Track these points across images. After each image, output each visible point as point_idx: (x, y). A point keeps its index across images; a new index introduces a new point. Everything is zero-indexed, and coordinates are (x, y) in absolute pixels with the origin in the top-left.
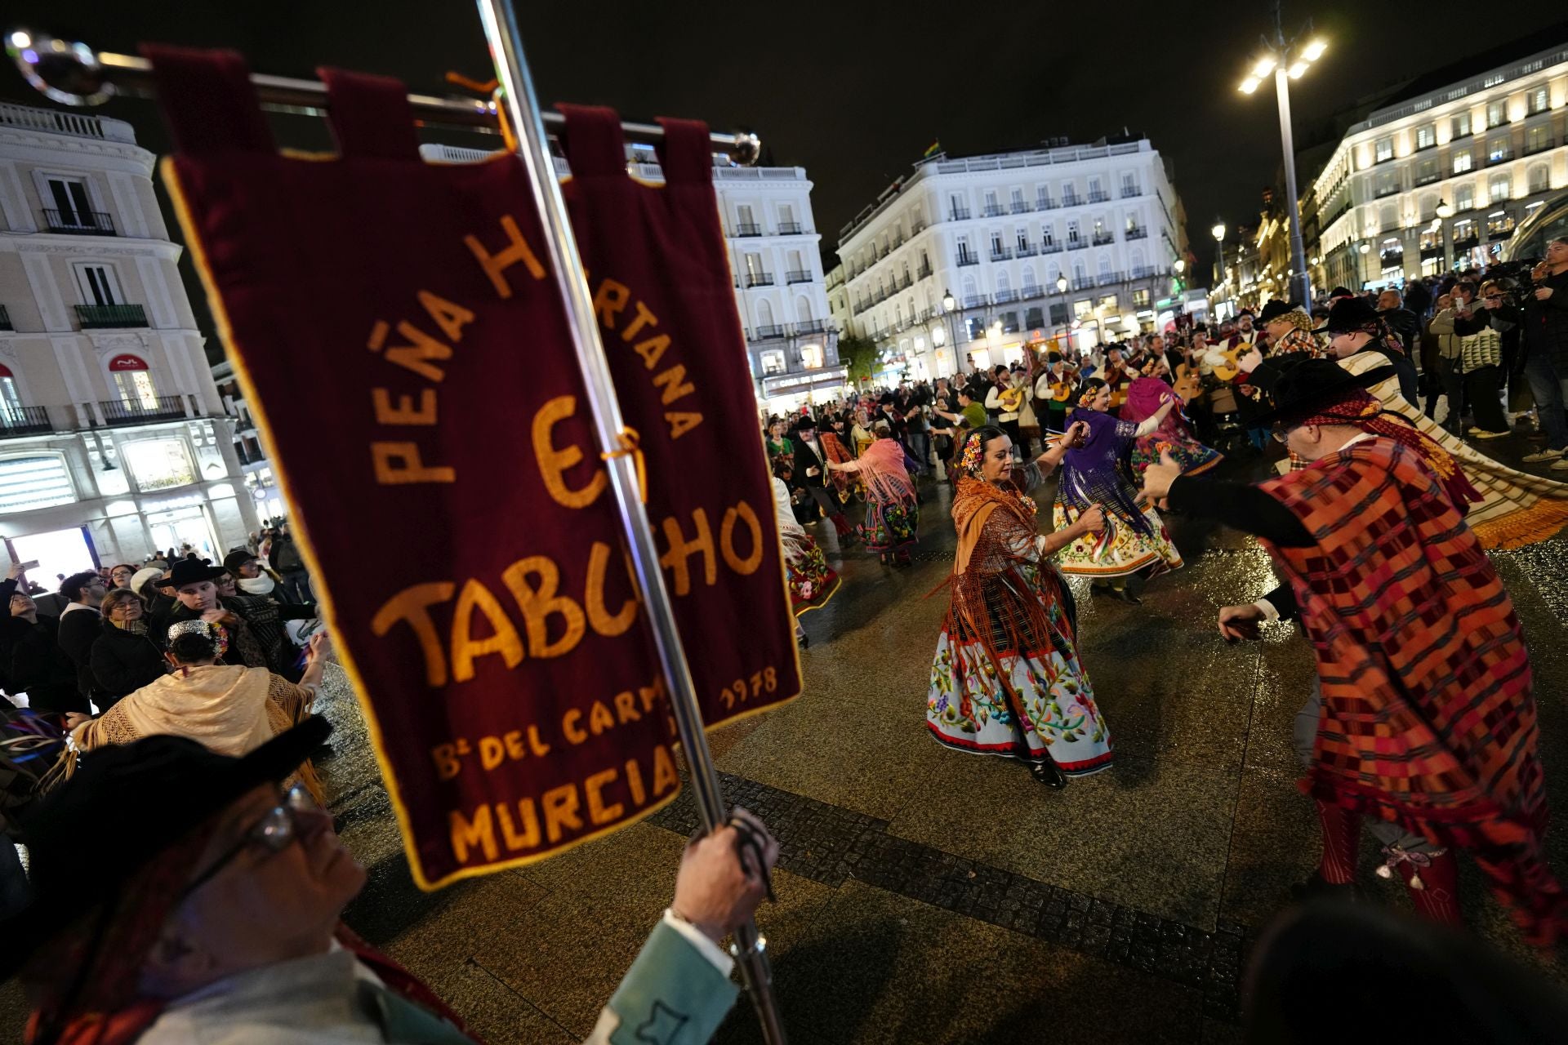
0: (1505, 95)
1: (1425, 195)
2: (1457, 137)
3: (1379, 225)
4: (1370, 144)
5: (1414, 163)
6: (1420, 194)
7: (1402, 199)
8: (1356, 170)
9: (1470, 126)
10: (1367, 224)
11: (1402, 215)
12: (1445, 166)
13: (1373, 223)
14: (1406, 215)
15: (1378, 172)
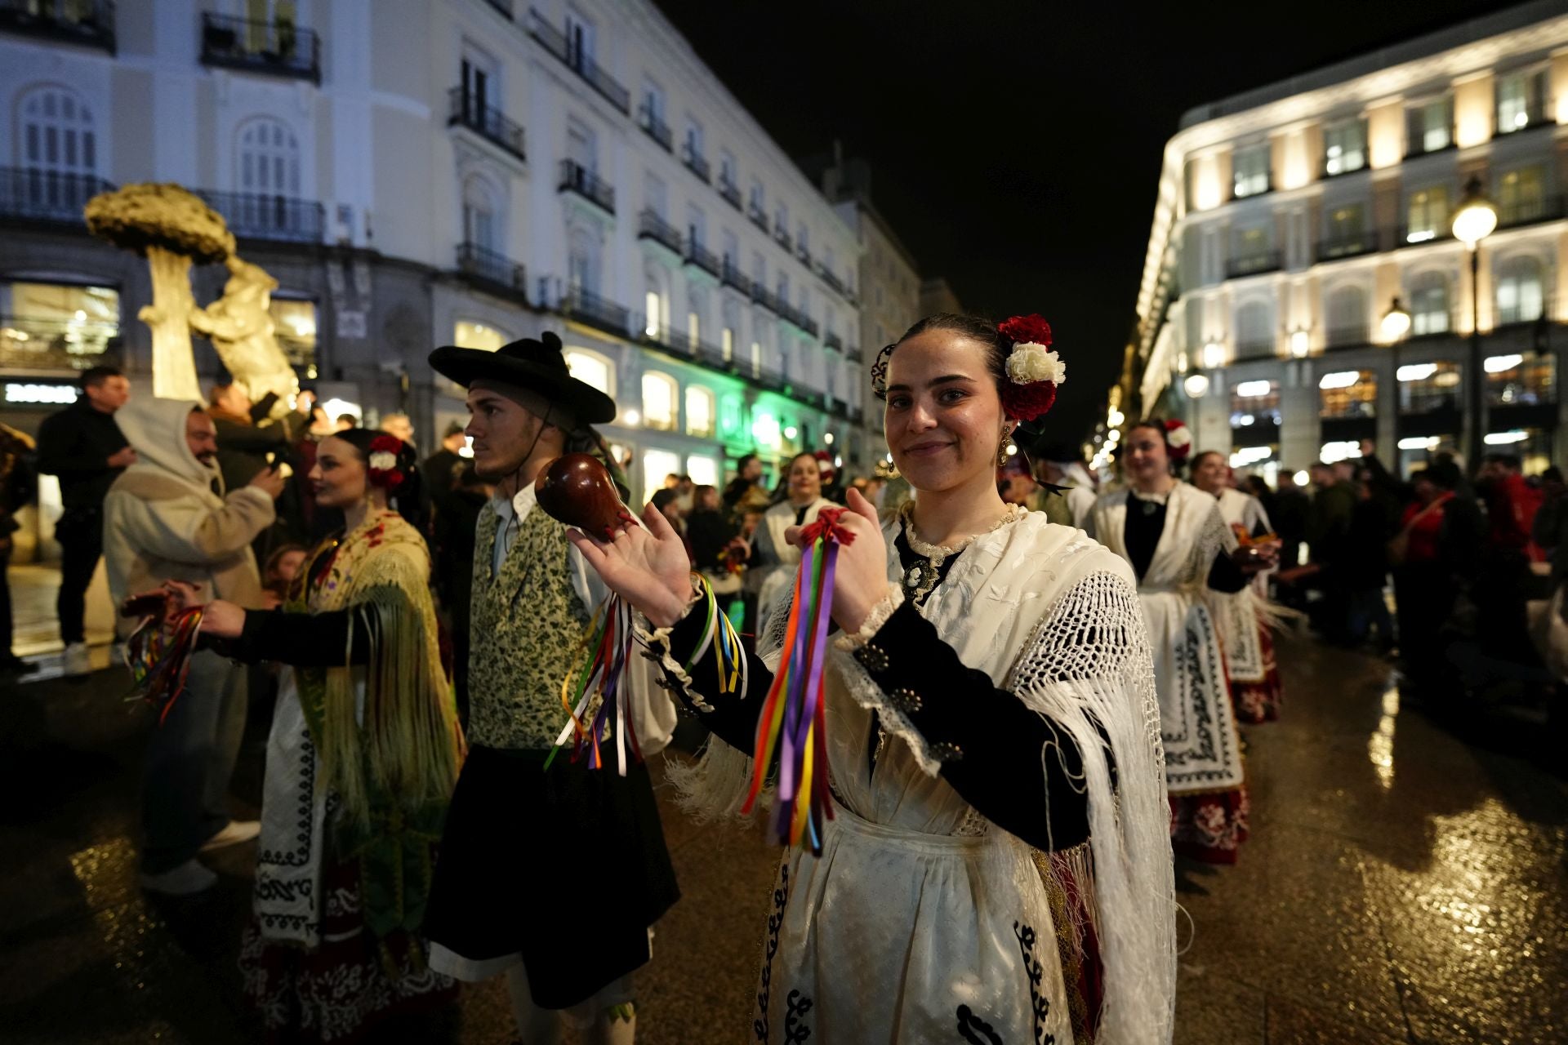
0: (1542, 55)
1: (1341, 283)
2: (1415, 152)
3: (1231, 340)
4: (1221, 156)
5: (1315, 207)
6: (1328, 281)
7: (1286, 288)
8: (1189, 208)
9: (1451, 127)
10: (1205, 336)
11: (1284, 327)
12: (1385, 219)
13: (1218, 335)
14: (1292, 327)
15: (1236, 218)
